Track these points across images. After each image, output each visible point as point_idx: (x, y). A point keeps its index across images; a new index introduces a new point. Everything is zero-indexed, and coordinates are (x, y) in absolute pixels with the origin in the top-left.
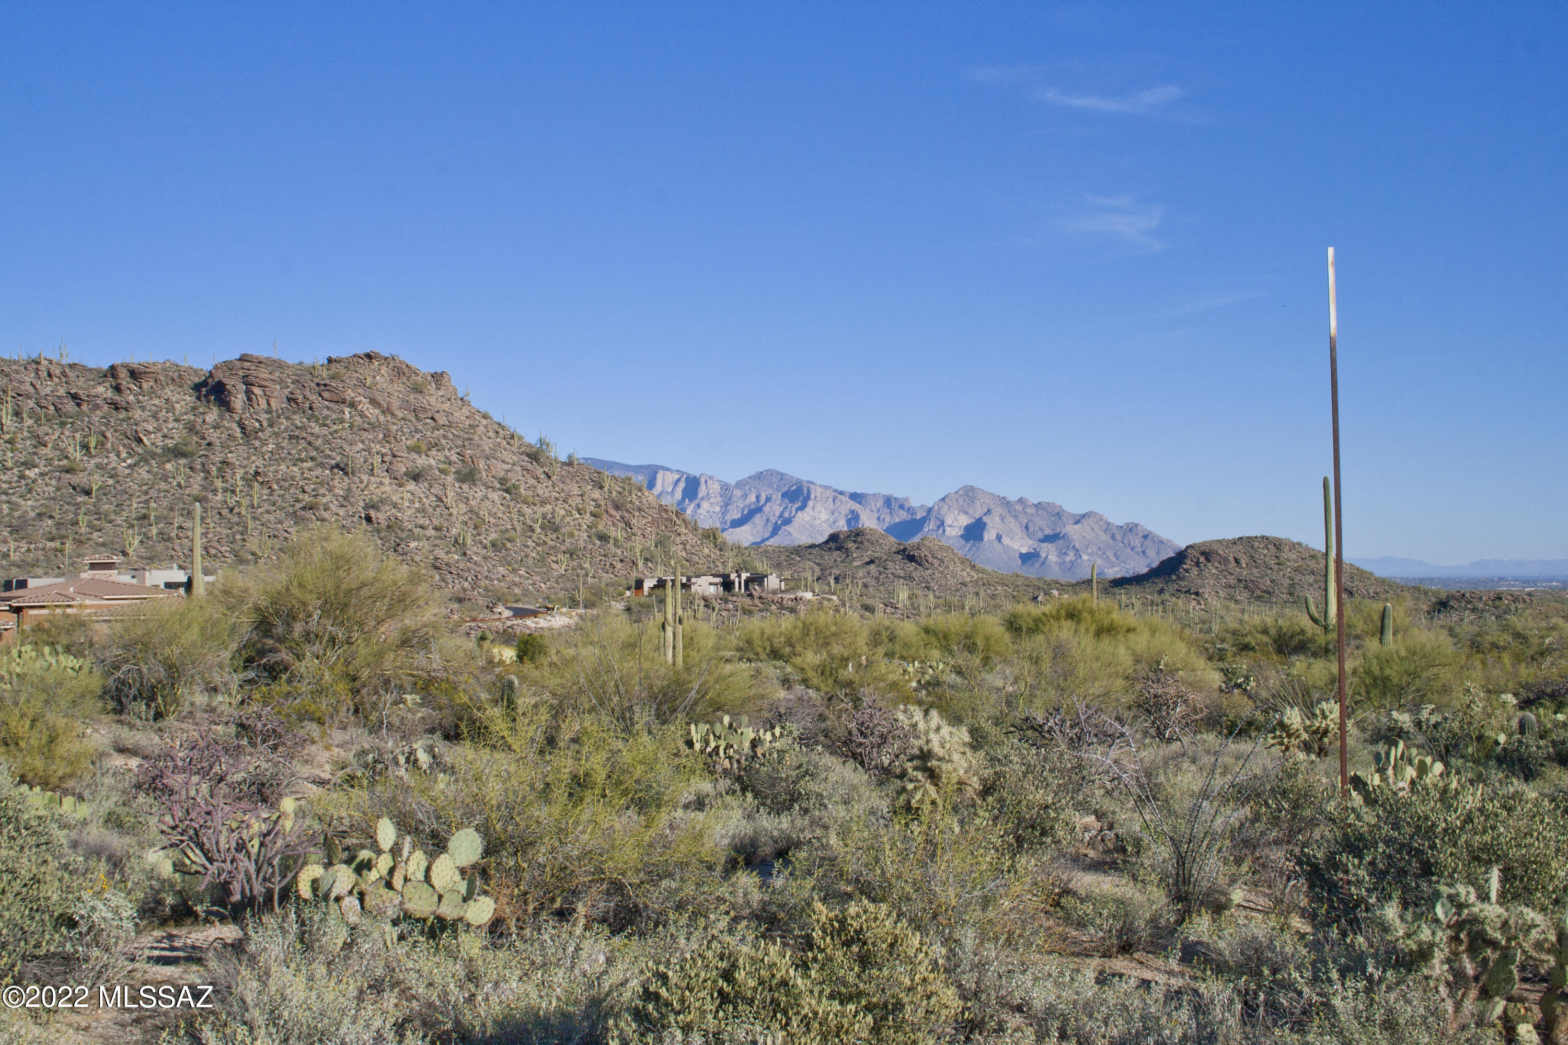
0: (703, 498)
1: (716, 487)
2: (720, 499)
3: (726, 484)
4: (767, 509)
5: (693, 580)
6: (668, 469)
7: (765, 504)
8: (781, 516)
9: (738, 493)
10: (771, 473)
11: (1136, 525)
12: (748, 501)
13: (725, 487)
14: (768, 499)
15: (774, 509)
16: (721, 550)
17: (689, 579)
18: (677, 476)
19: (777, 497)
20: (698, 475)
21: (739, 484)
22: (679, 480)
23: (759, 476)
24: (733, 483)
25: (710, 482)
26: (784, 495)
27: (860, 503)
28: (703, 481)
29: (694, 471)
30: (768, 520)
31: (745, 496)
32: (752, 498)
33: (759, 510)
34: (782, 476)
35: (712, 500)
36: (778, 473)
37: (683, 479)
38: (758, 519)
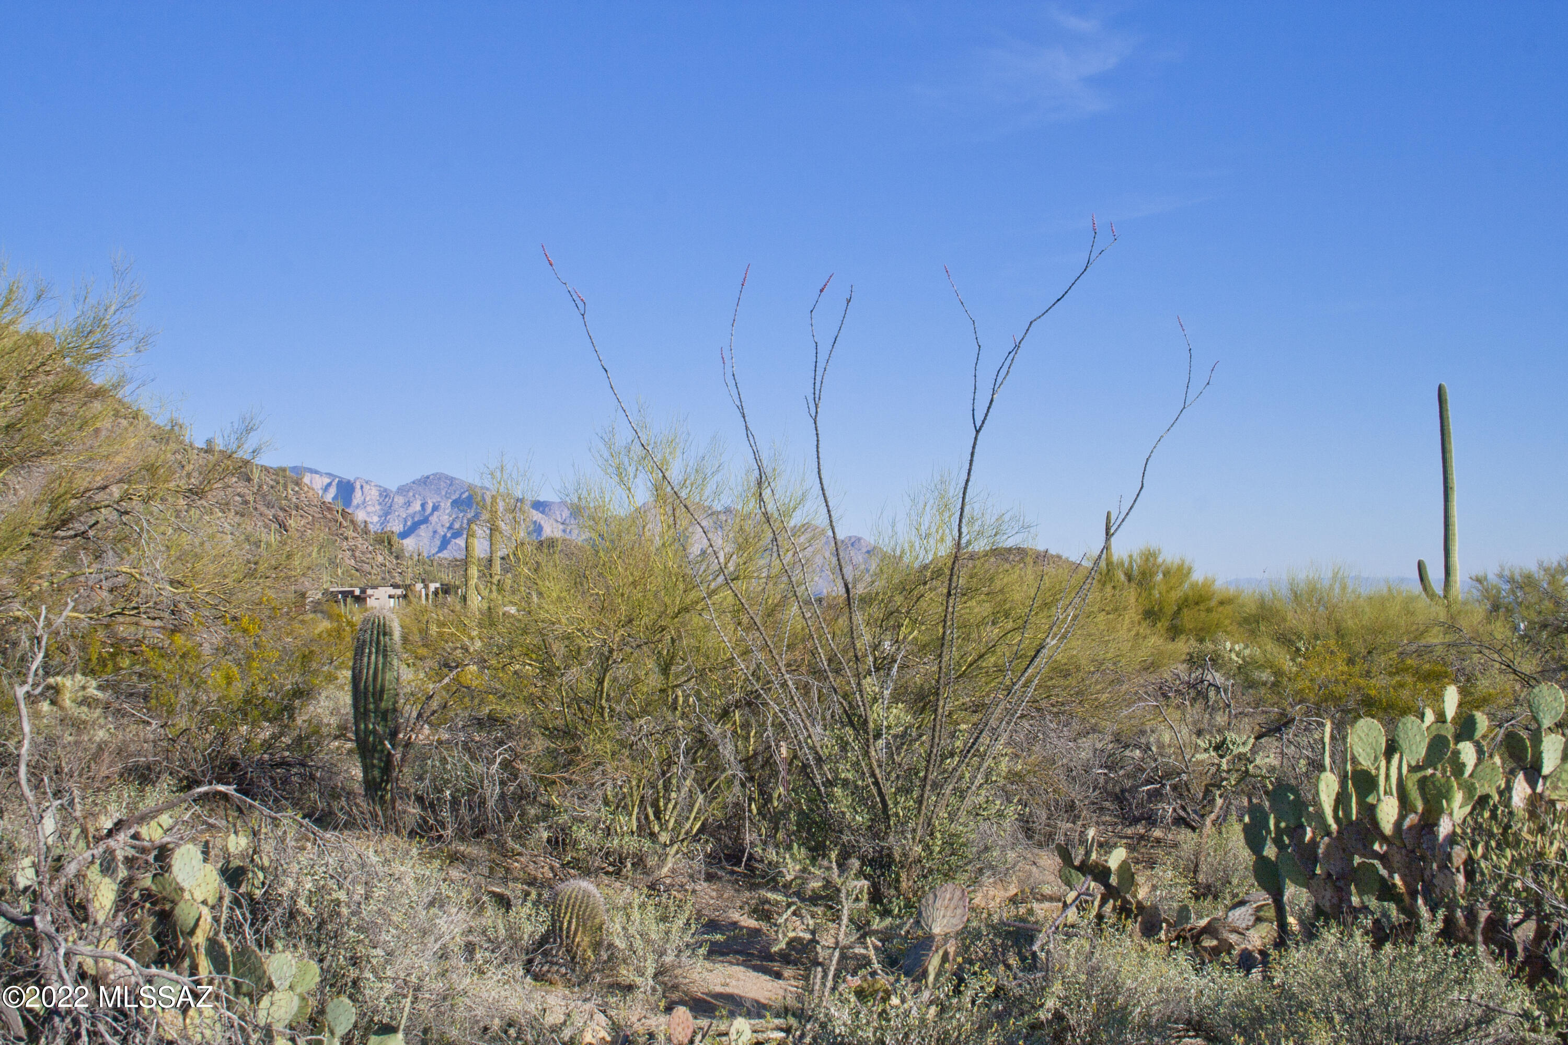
0: (358, 506)
1: (373, 494)
2: (378, 507)
3: (385, 490)
4: (434, 519)
5: (369, 592)
6: (316, 472)
7: (432, 514)
8: (450, 528)
9: (400, 500)
10: (439, 477)
11: (859, 539)
12: (411, 510)
13: (385, 494)
14: (435, 508)
15: (443, 518)
16: (397, 558)
17: (363, 591)
18: (327, 480)
19: (446, 505)
20: (352, 480)
21: (402, 490)
22: (329, 485)
23: (425, 481)
24: (394, 489)
25: (366, 487)
26: (455, 503)
27: (543, 512)
28: (358, 486)
29: (349, 476)
30: (435, 532)
31: (408, 504)
32: (417, 507)
33: (425, 520)
34: (452, 480)
35: (370, 509)
36: (447, 477)
37: (334, 484)
38: (423, 531)
